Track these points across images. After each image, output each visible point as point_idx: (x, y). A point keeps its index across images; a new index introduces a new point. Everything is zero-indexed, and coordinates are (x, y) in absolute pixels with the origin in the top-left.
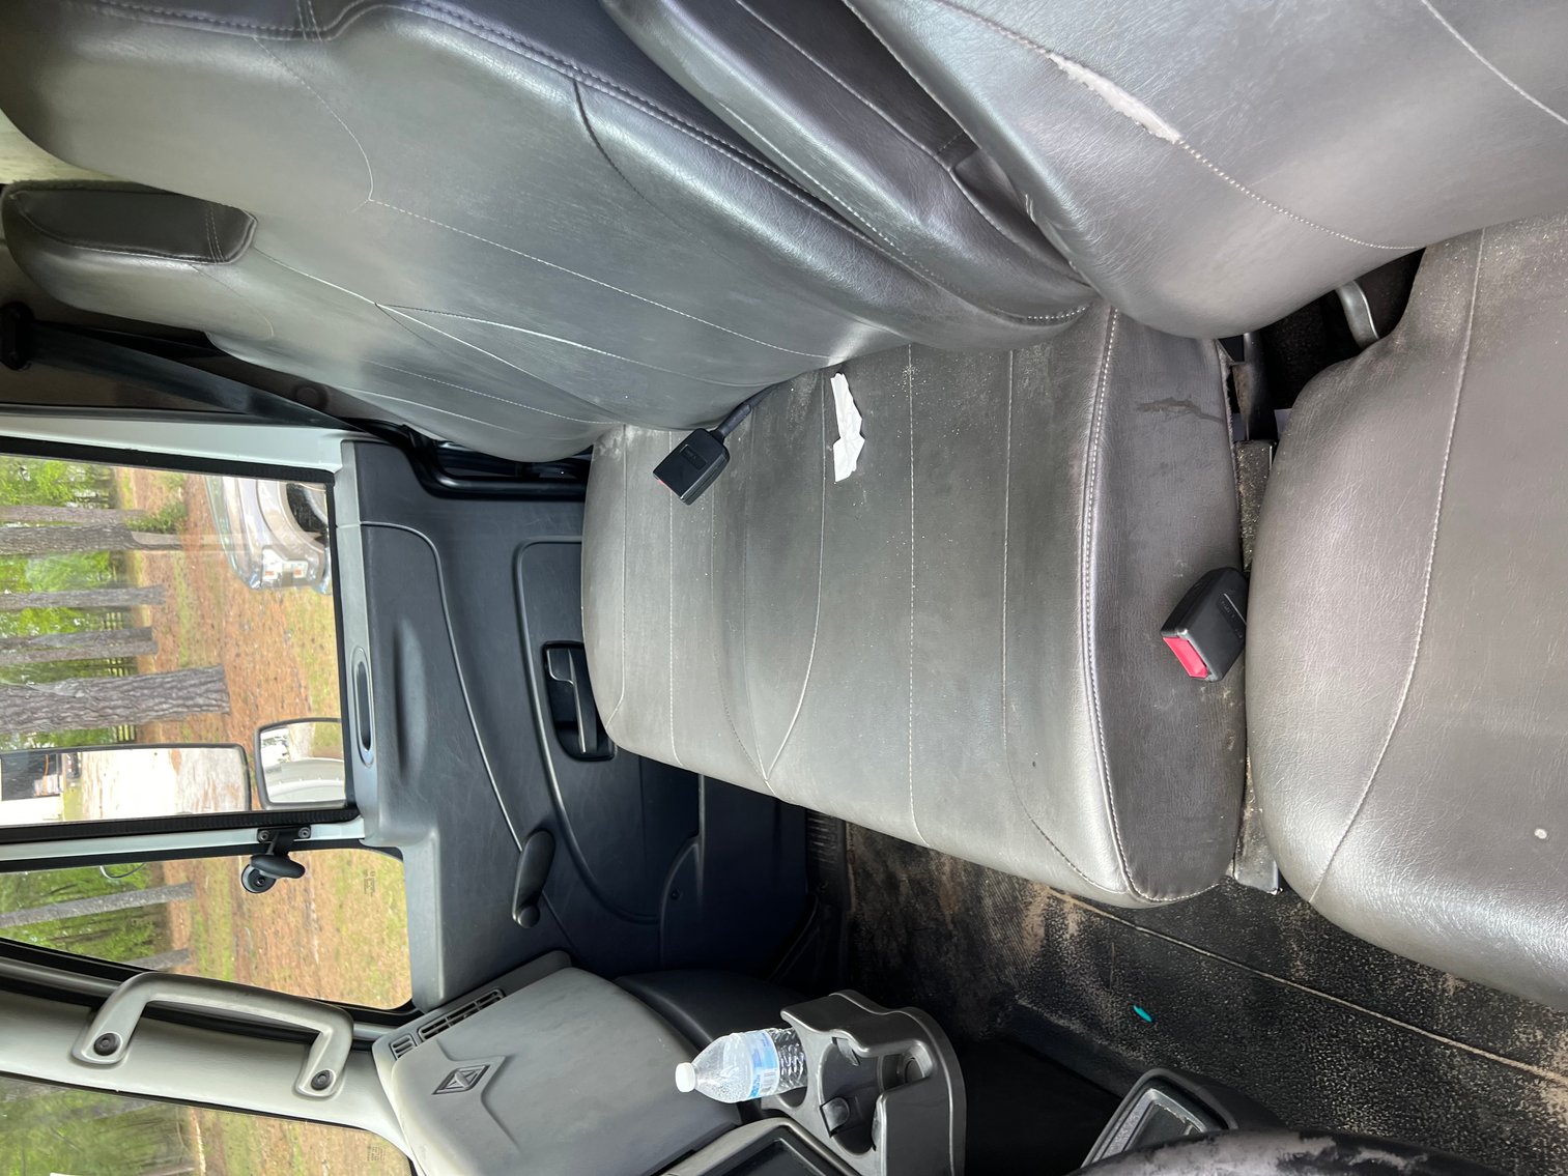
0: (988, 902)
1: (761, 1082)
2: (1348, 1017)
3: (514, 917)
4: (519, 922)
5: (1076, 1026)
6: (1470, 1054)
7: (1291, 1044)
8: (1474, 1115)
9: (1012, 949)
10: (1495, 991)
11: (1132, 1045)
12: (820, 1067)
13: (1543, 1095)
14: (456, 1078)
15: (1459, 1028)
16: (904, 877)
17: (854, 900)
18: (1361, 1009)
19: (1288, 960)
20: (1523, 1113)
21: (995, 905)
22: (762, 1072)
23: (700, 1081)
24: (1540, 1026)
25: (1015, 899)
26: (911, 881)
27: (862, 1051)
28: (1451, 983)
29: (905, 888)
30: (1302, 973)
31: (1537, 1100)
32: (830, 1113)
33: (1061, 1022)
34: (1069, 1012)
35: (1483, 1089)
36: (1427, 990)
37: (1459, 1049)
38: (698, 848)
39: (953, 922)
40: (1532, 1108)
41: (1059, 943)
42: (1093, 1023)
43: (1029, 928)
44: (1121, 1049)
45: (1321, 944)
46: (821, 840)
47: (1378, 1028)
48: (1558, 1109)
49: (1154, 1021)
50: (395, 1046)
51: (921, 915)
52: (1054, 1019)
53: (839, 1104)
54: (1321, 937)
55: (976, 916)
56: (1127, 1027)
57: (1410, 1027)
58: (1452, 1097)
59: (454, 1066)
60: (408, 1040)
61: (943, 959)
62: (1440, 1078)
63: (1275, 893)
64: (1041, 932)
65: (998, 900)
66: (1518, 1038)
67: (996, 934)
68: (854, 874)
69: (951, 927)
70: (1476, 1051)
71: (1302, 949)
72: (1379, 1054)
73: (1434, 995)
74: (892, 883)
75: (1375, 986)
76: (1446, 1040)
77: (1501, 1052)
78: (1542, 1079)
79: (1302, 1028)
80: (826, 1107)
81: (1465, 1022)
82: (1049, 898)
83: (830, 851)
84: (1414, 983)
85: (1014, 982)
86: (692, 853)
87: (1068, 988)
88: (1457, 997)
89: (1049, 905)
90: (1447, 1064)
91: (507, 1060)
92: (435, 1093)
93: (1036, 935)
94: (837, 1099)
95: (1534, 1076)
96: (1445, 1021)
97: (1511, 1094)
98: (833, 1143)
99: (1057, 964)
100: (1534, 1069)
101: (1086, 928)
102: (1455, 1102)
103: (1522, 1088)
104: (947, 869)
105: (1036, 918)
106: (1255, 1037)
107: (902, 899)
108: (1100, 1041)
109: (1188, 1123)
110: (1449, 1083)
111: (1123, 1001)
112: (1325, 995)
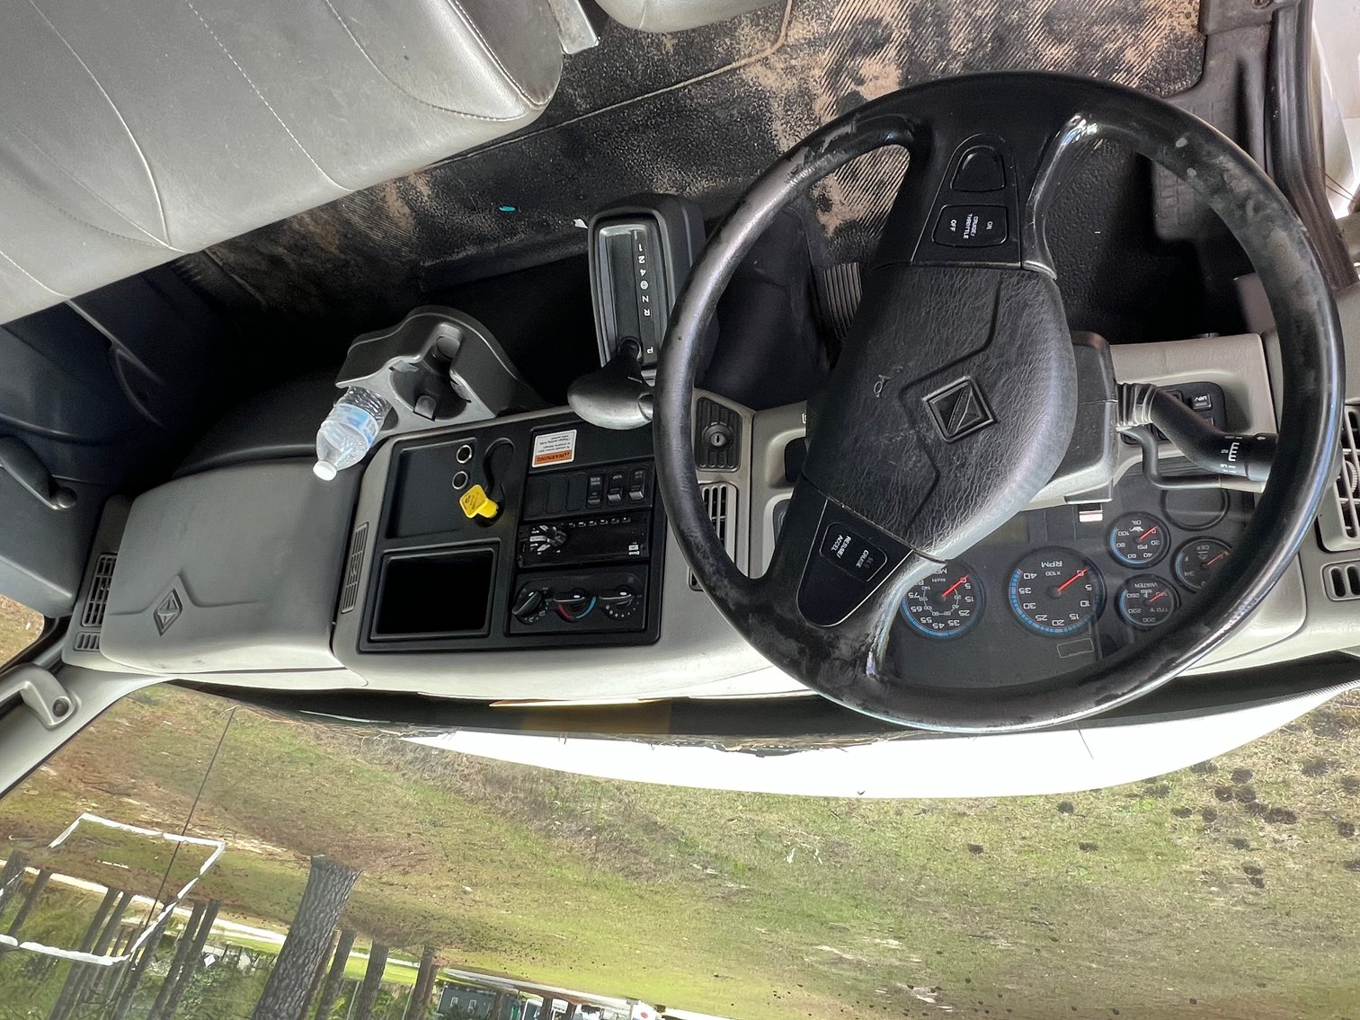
0: (355, 219)
1: (369, 431)
2: (624, 113)
3: (55, 507)
4: (64, 506)
5: (471, 250)
6: (697, 83)
7: (602, 156)
8: (716, 117)
9: (395, 237)
10: (693, 30)
11: (513, 233)
12: (394, 392)
13: (744, 77)
14: (162, 615)
15: (686, 71)
16: (281, 250)
17: (258, 295)
18: (628, 102)
19: (572, 102)
20: (739, 96)
21: (362, 217)
22: (364, 426)
23: (336, 464)
24: (726, 34)
25: (372, 202)
26: (289, 249)
27: (416, 358)
28: (669, 44)
29: (289, 258)
30: (584, 106)
31: (743, 83)
32: (422, 409)
33: (461, 256)
34: (462, 246)
35: (714, 99)
36: (659, 60)
37: (691, 84)
38: (122, 351)
39: (342, 252)
40: (742, 89)
41: (424, 207)
42: (481, 240)
43: (397, 214)
44: (508, 241)
45: (585, 77)
46: (197, 274)
47: (642, 106)
48: (754, 80)
49: (517, 208)
50: (80, 646)
51: (315, 266)
52: (455, 257)
53: (423, 400)
54: (582, 72)
55: (355, 235)
56: (503, 224)
57: (660, 91)
58: (700, 116)
59: (151, 611)
60: (83, 636)
61: (354, 282)
62: (690, 110)
63: (597, 44)
64: (407, 210)
65: (361, 211)
66: (719, 53)
67: (377, 236)
68: (242, 279)
69: (343, 256)
70: (701, 78)
71: (576, 90)
72: (651, 122)
73: (663, 61)
74: (275, 261)
75: (629, 80)
76: (682, 84)
77: (714, 68)
78: (740, 67)
79: (602, 141)
80: (417, 409)
81: (687, 65)
82: (395, 183)
83: (211, 277)
84: (649, 61)
85: (413, 256)
86: (122, 359)
87: (450, 231)
88: (677, 53)
89: (399, 187)
90: (689, 98)
91: (182, 576)
92: (161, 634)
93: (404, 215)
94: (419, 400)
95: (734, 70)
96: (676, 72)
97: (728, 91)
98: (440, 422)
99: (433, 222)
100: (734, 65)
101: (434, 184)
102: (703, 118)
103: (732, 82)
104: (308, 220)
105: (396, 204)
106: (579, 169)
107: (293, 266)
108: (492, 247)
109: (632, 232)
110: (695, 109)
111: (490, 211)
112: (604, 110)
